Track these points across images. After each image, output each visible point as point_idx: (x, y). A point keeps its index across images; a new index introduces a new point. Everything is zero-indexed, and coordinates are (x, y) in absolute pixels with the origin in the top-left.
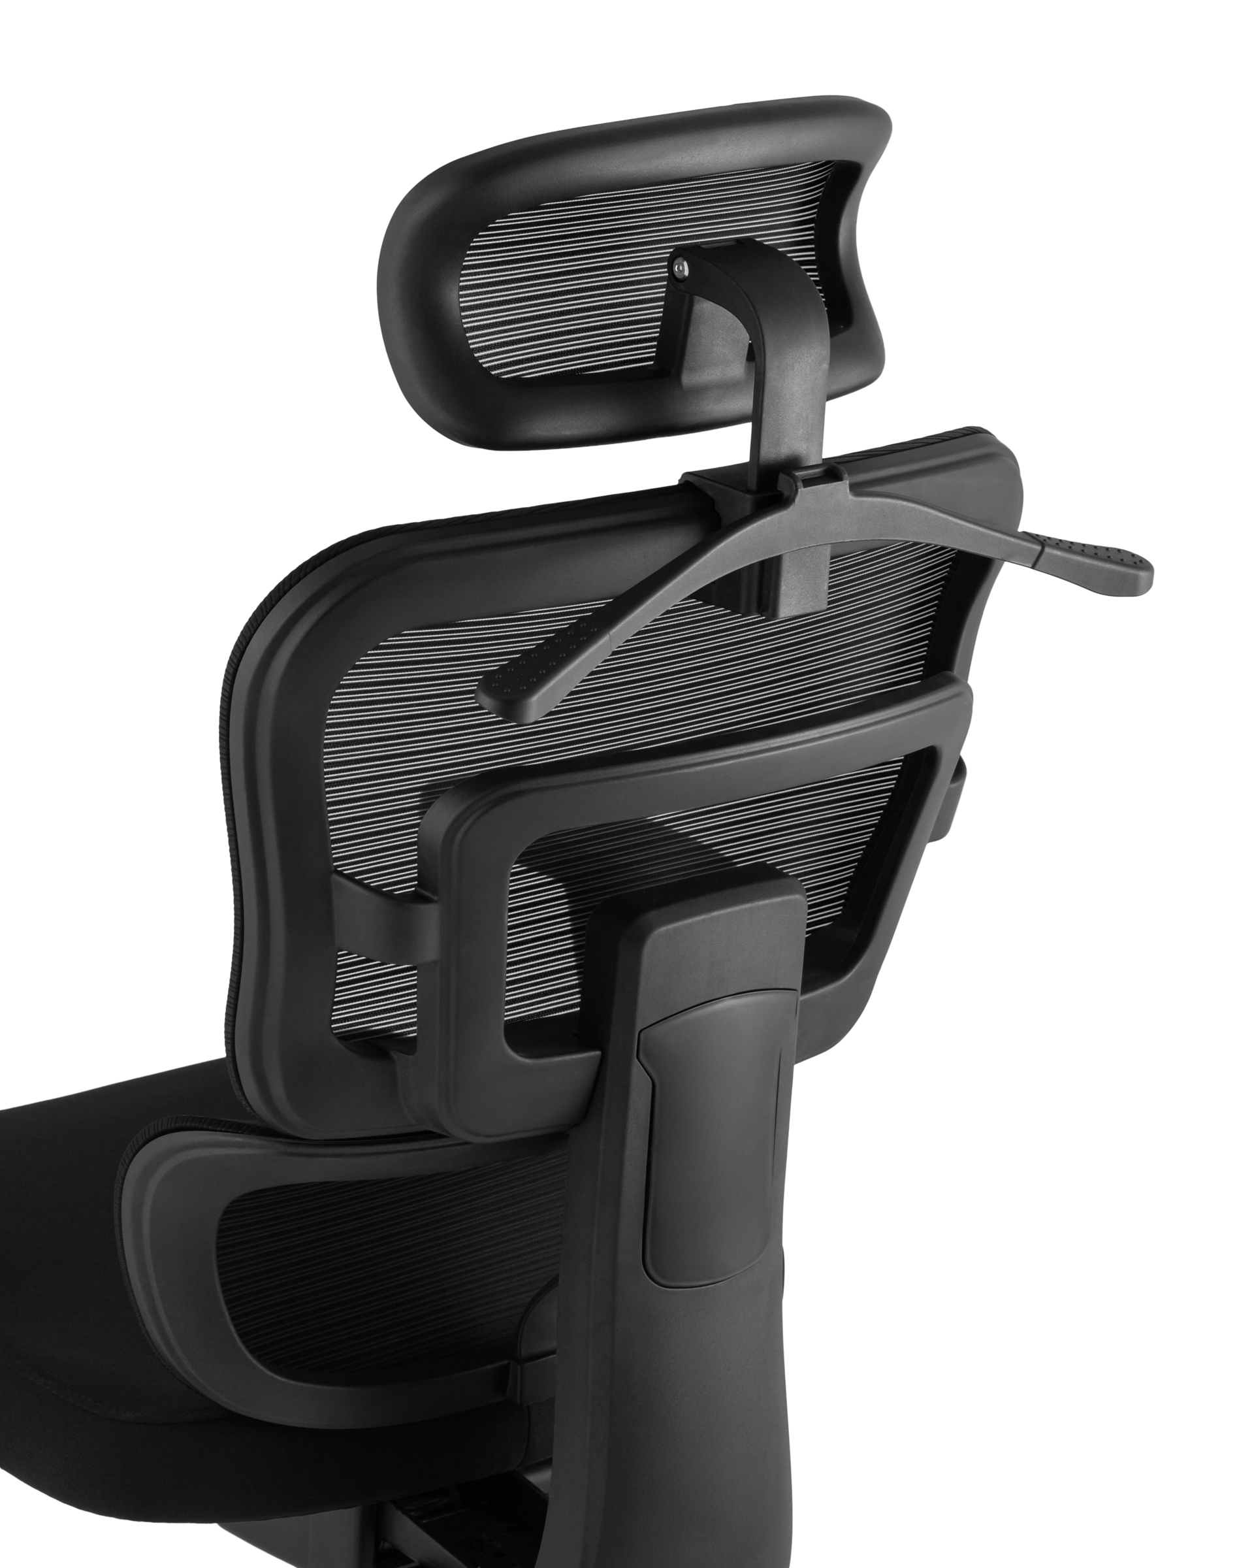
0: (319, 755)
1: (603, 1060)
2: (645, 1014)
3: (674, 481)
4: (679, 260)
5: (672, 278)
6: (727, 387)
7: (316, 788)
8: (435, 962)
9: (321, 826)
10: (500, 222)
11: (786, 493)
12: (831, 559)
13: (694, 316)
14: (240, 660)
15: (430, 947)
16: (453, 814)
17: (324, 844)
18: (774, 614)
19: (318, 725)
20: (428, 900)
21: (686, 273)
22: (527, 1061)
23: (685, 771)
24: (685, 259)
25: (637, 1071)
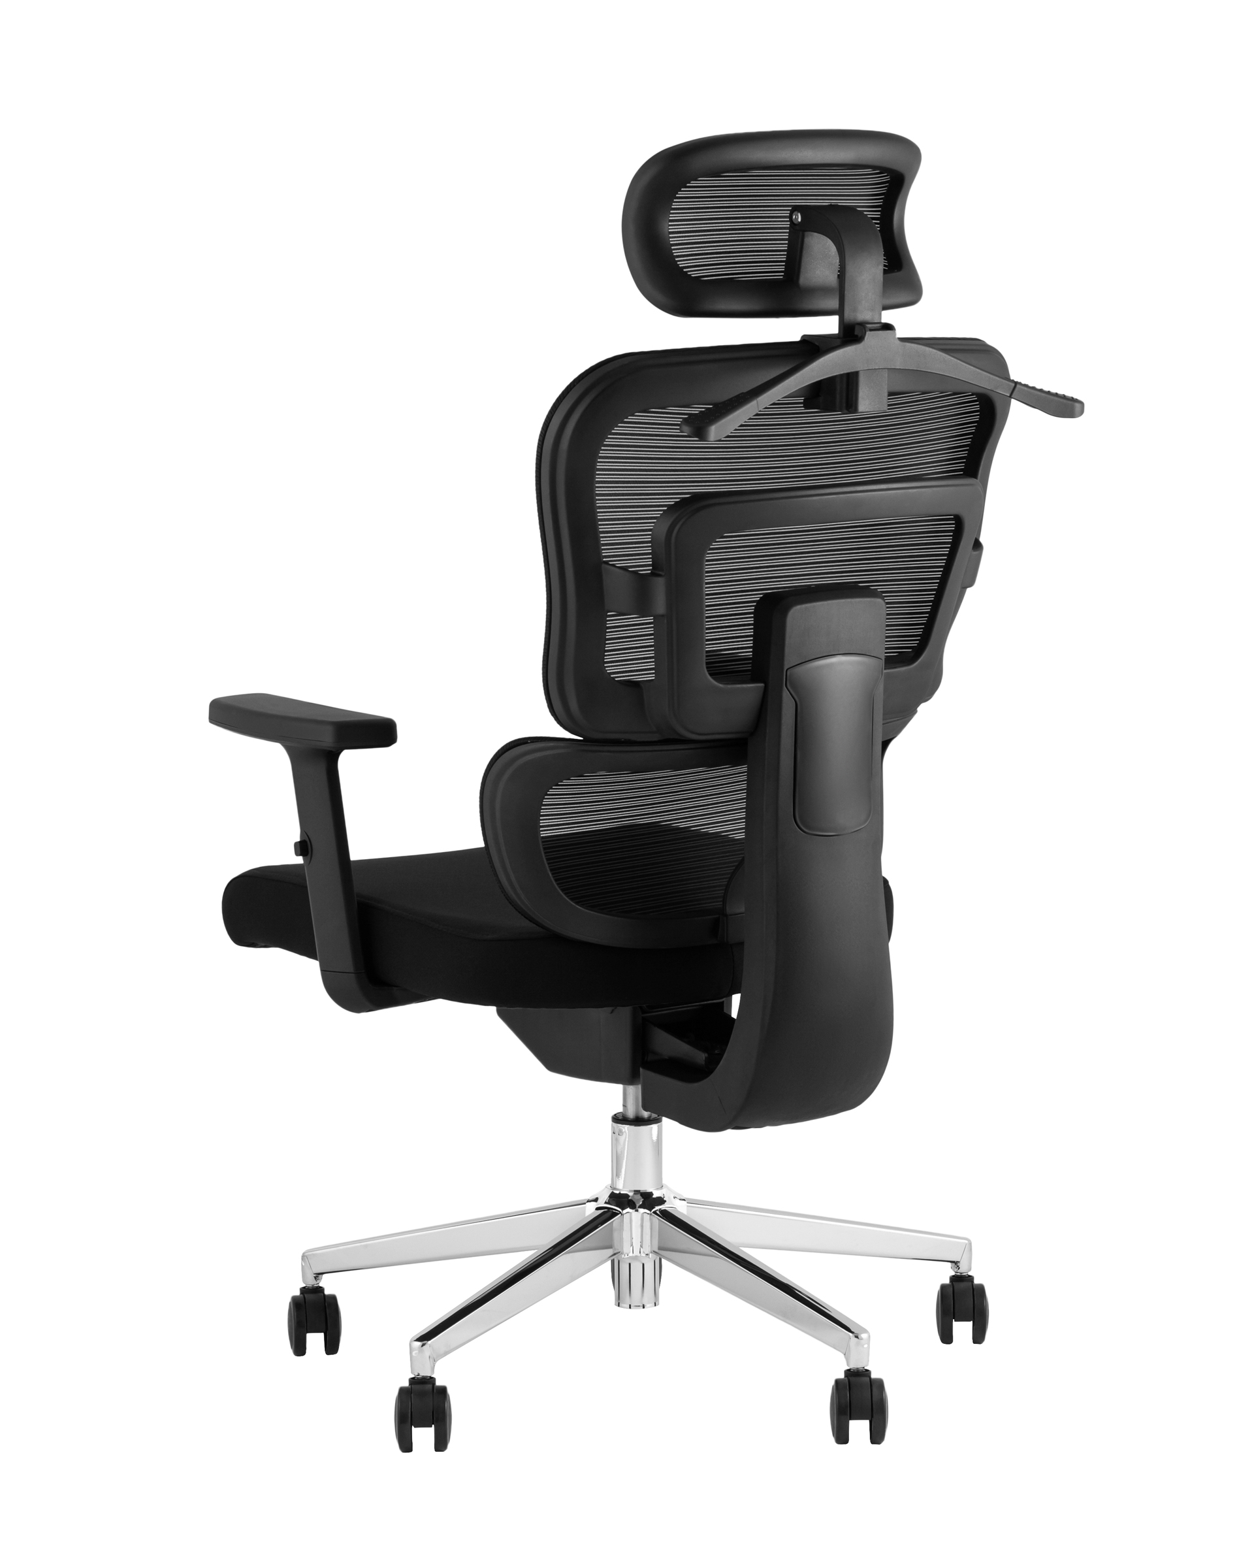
0: (593, 476)
1: (766, 689)
2: (790, 659)
3: (798, 339)
4: (796, 213)
5: (793, 224)
6: (824, 290)
7: (592, 510)
8: (663, 616)
9: (595, 535)
10: (693, 183)
11: (860, 335)
12: (889, 396)
13: (805, 245)
14: (546, 432)
15: (660, 606)
16: (669, 523)
17: (597, 546)
18: (855, 410)
19: (592, 470)
20: (659, 575)
21: (800, 220)
22: (721, 685)
23: (806, 499)
24: (799, 212)
25: (786, 694)
